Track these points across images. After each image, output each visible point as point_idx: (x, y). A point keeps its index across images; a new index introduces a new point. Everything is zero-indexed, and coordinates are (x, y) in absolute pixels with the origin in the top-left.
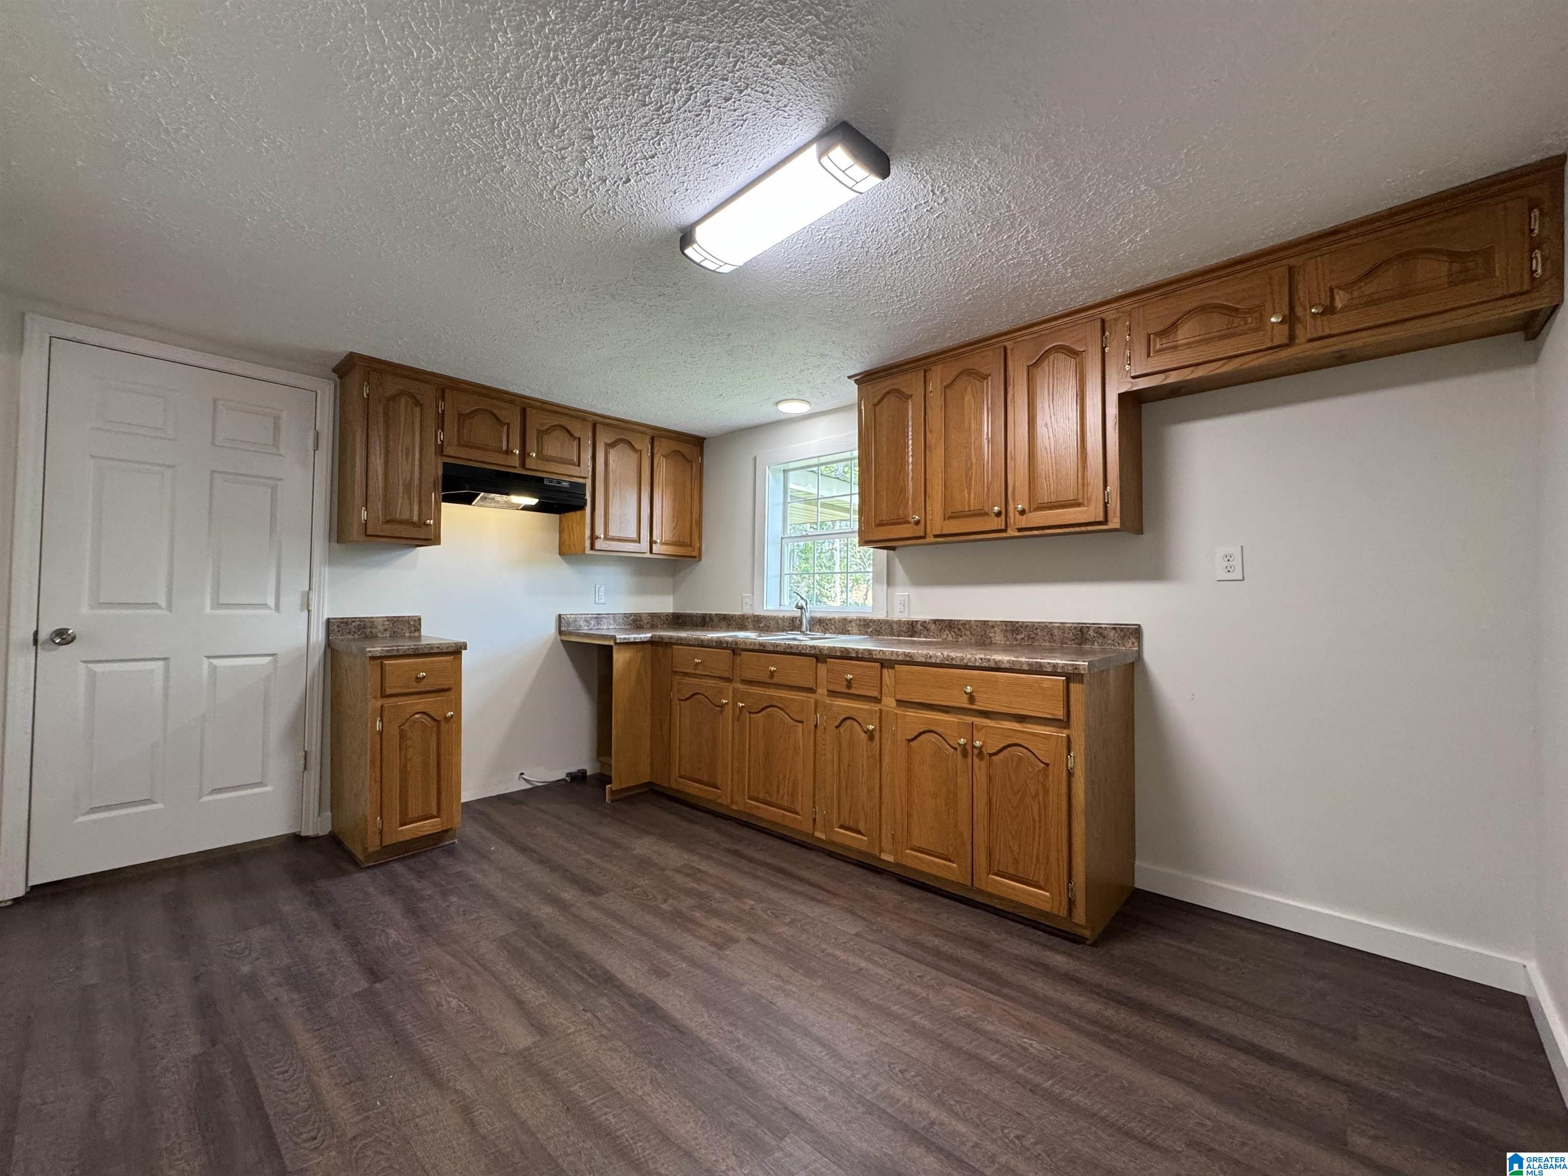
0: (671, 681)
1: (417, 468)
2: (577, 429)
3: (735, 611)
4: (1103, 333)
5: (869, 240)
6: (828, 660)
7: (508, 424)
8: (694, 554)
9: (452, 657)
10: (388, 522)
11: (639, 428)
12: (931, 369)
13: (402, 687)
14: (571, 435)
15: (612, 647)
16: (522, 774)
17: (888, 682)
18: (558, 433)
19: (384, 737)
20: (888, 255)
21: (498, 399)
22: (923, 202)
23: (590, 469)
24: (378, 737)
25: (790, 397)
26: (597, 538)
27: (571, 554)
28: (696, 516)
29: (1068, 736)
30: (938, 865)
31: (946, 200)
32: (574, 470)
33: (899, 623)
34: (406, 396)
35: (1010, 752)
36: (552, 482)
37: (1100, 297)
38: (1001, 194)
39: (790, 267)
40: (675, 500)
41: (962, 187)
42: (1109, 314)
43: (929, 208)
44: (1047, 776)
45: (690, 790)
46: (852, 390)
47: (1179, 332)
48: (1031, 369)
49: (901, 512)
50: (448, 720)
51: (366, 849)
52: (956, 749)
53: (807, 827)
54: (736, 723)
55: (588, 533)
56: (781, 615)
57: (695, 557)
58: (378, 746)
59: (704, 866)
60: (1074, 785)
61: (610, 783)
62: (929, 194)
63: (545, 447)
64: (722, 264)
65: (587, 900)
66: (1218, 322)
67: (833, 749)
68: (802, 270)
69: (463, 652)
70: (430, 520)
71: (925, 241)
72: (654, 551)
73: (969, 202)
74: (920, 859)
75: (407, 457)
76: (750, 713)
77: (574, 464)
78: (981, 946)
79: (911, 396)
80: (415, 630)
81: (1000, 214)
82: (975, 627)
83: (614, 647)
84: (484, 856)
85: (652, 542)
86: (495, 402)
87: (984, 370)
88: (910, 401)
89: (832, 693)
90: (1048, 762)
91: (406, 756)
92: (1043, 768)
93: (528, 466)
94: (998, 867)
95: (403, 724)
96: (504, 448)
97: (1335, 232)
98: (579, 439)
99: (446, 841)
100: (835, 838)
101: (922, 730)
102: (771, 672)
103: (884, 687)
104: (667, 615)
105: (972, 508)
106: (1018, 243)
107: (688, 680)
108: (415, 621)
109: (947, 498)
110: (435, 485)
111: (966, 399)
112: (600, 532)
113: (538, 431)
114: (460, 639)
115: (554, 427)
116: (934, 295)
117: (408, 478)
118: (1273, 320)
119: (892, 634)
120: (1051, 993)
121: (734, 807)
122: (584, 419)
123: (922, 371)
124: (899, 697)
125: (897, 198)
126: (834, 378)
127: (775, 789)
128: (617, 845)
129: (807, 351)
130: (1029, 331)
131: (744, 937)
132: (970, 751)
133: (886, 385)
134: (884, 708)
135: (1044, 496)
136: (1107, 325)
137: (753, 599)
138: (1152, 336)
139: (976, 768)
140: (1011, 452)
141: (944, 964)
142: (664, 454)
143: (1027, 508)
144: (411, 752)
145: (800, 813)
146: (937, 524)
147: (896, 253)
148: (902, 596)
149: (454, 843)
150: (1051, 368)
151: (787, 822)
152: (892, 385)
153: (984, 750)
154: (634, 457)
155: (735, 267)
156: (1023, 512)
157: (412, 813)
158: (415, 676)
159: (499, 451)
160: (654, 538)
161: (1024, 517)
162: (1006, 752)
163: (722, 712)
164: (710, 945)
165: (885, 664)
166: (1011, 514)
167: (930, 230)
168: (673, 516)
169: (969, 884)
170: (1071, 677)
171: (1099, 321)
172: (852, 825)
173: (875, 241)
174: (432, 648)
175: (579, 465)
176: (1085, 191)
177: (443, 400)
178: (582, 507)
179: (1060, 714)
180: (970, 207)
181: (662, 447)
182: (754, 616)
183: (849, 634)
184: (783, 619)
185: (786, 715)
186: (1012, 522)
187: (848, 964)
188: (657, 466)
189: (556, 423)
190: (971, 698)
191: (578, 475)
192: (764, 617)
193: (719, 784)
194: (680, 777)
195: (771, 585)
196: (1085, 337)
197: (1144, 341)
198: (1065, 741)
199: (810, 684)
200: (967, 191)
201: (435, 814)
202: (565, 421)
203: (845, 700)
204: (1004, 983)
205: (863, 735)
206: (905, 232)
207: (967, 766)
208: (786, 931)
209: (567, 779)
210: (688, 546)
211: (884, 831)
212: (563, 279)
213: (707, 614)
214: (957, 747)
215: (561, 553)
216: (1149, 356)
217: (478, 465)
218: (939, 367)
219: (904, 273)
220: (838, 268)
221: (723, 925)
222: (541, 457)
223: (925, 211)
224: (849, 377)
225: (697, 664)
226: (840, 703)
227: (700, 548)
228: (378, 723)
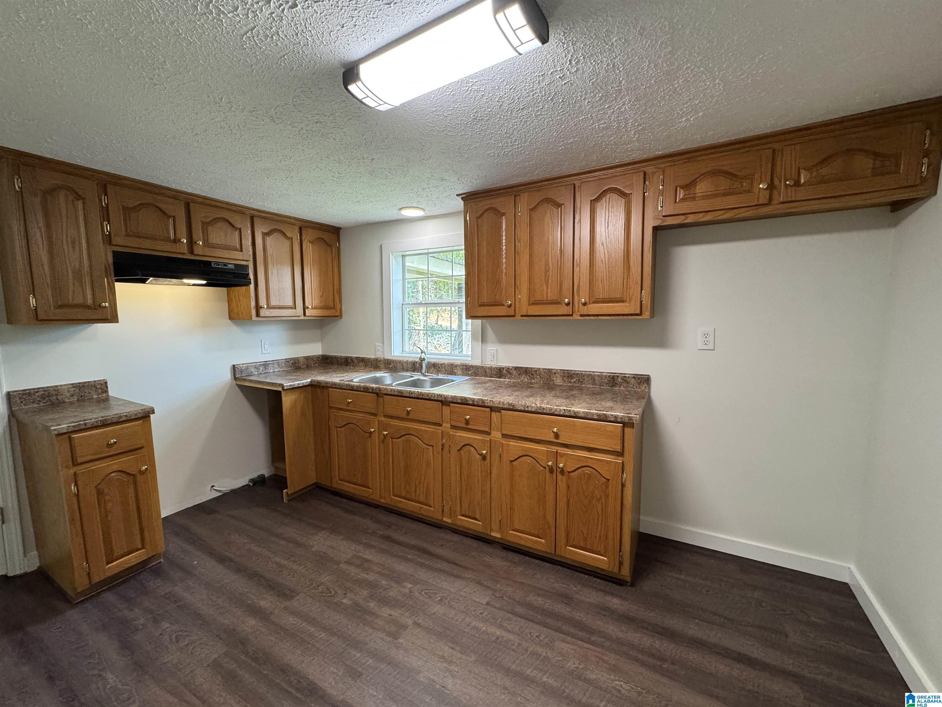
0: (329, 413)
1: (85, 256)
2: (236, 220)
3: (370, 355)
4: (645, 183)
5: (507, 95)
6: (451, 404)
7: (174, 217)
8: (337, 315)
9: (141, 421)
10: (60, 307)
11: (289, 220)
12: (519, 195)
13: (92, 455)
14: (233, 226)
15: (280, 392)
16: (213, 486)
17: (496, 421)
18: (221, 224)
19: (81, 499)
20: (516, 110)
21: (161, 194)
22: (559, 69)
23: (251, 253)
24: (75, 500)
25: (411, 206)
26: (261, 307)
27: (239, 319)
28: (336, 287)
29: (623, 462)
30: (531, 540)
31: (578, 69)
32: (237, 255)
33: (491, 368)
34: (65, 191)
35: (583, 471)
36: (219, 265)
37: (645, 156)
38: (620, 71)
39: (436, 111)
40: (320, 276)
41: (594, 61)
42: (649, 170)
43: (561, 75)
44: (607, 487)
45: (347, 489)
46: (460, 204)
47: (697, 187)
48: (594, 202)
49: (497, 297)
50: (142, 473)
51: (75, 589)
52: (545, 468)
53: (438, 516)
54: (381, 445)
55: (253, 304)
56: (405, 359)
57: (337, 316)
58: (76, 507)
59: (369, 555)
60: (625, 492)
61: (286, 488)
62: (567, 63)
63: (211, 237)
64: (381, 103)
65: (283, 606)
66: (724, 184)
67: (456, 465)
68: (445, 114)
69: (151, 415)
70: (106, 302)
71: (548, 102)
72: (307, 314)
73: (594, 74)
74: (519, 537)
75: (73, 247)
76: (392, 438)
77: (236, 250)
78: (567, 599)
79: (504, 214)
80: (102, 392)
81: (612, 88)
82: (543, 373)
83: (282, 392)
84: (188, 572)
85: (305, 308)
86: (159, 197)
87: (560, 200)
88: (504, 217)
89: (454, 427)
90: (609, 478)
91: (105, 509)
92: (605, 482)
93: (196, 252)
94: (573, 541)
95: (99, 484)
96: (172, 236)
97: (807, 128)
98: (240, 229)
99: (151, 563)
100: (459, 523)
101: (521, 455)
102: (408, 411)
103: (493, 425)
104: (318, 357)
105: (549, 299)
106: (613, 112)
107: (342, 413)
108: (101, 384)
109: (531, 291)
110: (106, 270)
111: (546, 220)
112: (263, 302)
113: (203, 223)
114: (148, 403)
115: (216, 220)
116: (538, 144)
117: (77, 266)
118: (761, 186)
119: (486, 376)
120: (620, 635)
121: (382, 501)
122: (243, 213)
123: (513, 196)
124: (504, 432)
125: (541, 62)
126: (446, 195)
127: (414, 490)
128: (298, 544)
129: (432, 176)
130: (592, 174)
131: (410, 622)
132: (555, 469)
133: (486, 203)
134: (492, 439)
135: (601, 292)
136: (647, 177)
137: (383, 347)
138: (678, 188)
139: (559, 482)
140: (577, 261)
141: (549, 621)
142: (310, 240)
143: (587, 301)
144: (109, 505)
145: (432, 506)
146: (524, 307)
147: (522, 109)
148: (492, 350)
149: (160, 562)
150: (608, 204)
151: (423, 512)
152: (491, 204)
153: (565, 469)
154: (287, 243)
155: (391, 107)
156: (585, 304)
157: (117, 552)
158: (106, 443)
159: (168, 239)
160: (307, 305)
161: (586, 307)
162: (580, 470)
163: (370, 436)
164: (387, 635)
165: (493, 409)
166: (576, 305)
167: (555, 94)
168: (320, 287)
169: (553, 552)
170: (626, 424)
171: (643, 172)
172: (470, 514)
173: (510, 98)
174: (120, 417)
175: (241, 251)
176: (678, 78)
177: (106, 194)
178: (248, 283)
179: (618, 448)
180: (593, 79)
181: (309, 235)
182: (385, 360)
183: (455, 375)
184: (407, 362)
185: (420, 441)
186: (576, 310)
187: (488, 634)
188: (306, 250)
189: (219, 216)
190: (557, 436)
191: (242, 258)
192: (392, 361)
193: (370, 485)
194: (340, 480)
195: (396, 338)
196: (633, 184)
197: (672, 192)
198: (621, 466)
199: (438, 421)
200: (596, 65)
201: (140, 546)
202: (226, 215)
203: (464, 432)
204: (591, 631)
205: (478, 456)
206: (535, 93)
207: (553, 479)
208: (438, 609)
209: (250, 484)
210: (332, 308)
211: (493, 517)
212: (222, 98)
213: (349, 357)
214: (547, 466)
215: (230, 318)
216: (675, 202)
217: (146, 252)
218: (526, 195)
219: (523, 125)
220: (474, 116)
221: (393, 613)
222: (207, 244)
223: (558, 77)
224: (457, 195)
225: (349, 403)
226: (461, 434)
227: (341, 309)
228: (73, 487)
